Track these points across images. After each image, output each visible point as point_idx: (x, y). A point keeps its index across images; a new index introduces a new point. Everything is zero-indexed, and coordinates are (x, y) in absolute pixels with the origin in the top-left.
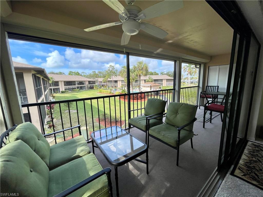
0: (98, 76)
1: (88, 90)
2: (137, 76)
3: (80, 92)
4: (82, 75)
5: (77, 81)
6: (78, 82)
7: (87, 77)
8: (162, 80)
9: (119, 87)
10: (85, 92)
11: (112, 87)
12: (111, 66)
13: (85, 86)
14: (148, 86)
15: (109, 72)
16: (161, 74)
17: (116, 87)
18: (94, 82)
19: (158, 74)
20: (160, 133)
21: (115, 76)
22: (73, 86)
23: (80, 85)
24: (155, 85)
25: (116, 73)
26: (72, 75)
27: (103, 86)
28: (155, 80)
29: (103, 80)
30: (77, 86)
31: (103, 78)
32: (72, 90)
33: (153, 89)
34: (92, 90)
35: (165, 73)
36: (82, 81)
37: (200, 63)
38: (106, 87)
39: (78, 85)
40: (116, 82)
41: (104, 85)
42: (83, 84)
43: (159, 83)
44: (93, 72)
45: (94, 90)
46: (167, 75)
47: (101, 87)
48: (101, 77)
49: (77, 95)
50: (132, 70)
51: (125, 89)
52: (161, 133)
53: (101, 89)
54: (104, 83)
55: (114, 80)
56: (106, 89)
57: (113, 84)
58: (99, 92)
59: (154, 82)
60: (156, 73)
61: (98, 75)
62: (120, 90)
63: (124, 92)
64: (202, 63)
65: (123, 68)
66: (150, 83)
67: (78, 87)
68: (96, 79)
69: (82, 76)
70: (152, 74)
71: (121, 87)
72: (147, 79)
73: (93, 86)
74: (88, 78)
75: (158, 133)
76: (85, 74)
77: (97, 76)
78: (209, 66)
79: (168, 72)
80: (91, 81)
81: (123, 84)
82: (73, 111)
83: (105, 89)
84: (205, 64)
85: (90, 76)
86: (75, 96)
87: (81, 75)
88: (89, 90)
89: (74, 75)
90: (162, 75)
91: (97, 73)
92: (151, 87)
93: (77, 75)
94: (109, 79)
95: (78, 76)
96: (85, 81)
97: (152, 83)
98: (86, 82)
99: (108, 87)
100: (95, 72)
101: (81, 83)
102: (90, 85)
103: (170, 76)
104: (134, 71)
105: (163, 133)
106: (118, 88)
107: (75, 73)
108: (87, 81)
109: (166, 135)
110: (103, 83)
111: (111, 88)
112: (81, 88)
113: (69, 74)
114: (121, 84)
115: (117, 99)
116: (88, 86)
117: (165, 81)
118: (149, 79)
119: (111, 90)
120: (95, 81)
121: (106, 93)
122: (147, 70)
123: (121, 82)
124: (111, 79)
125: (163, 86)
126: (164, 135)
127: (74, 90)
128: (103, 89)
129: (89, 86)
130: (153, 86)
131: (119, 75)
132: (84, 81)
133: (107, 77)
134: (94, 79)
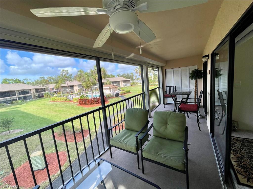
0: (49, 82)
1: (36, 100)
2: (96, 80)
3: (23, 104)
4: (25, 82)
5: (17, 90)
6: (20, 92)
7: (32, 84)
8: (119, 82)
9: (76, 92)
10: (31, 102)
11: (68, 93)
12: (64, 71)
13: (31, 95)
14: (108, 89)
15: (62, 77)
16: (117, 76)
17: (72, 92)
18: (44, 90)
19: (114, 77)
20: (158, 155)
21: (70, 80)
22: (12, 98)
23: (22, 94)
24: (113, 87)
25: (70, 78)
26: (9, 83)
27: (56, 93)
28: (113, 82)
29: (55, 87)
30: (17, 96)
31: (55, 84)
32: (10, 102)
33: (113, 90)
34: (41, 99)
35: (121, 75)
36: (25, 90)
37: (158, 66)
38: (60, 94)
39: (20, 95)
40: (72, 87)
41: (58, 92)
42: (28, 93)
43: (117, 85)
44: (40, 78)
45: (44, 99)
46: (123, 77)
47: (54, 95)
48: (52, 84)
49: (19, 107)
50: (90, 74)
51: (83, 94)
52: (160, 154)
53: (53, 97)
54: (57, 89)
55: (69, 85)
56: (61, 96)
57: (68, 90)
58: (51, 100)
59: (112, 85)
60: (112, 75)
61: (48, 80)
62: (78, 95)
63: (83, 97)
64: (159, 66)
65: (79, 72)
66: (109, 85)
67: (20, 98)
68: (46, 85)
69: (25, 84)
70: (109, 77)
71: (78, 92)
72: (105, 82)
73: (43, 94)
74: (34, 85)
75: (156, 155)
76: (29, 81)
77: (47, 82)
78: (166, 69)
79: (123, 74)
80: (39, 89)
81: (80, 89)
82: (15, 131)
83: (59, 97)
84: (162, 67)
85: (37, 83)
86: (17, 110)
87: (23, 83)
88: (38, 100)
89: (12, 83)
90: (119, 77)
91: (46, 79)
92: (110, 89)
93: (17, 83)
94: (63, 85)
95: (19, 84)
96: (30, 90)
97: (110, 85)
98: (32, 91)
99: (63, 94)
100: (43, 78)
101: (24, 92)
102: (38, 93)
103: (125, 78)
104: (92, 75)
105: (162, 154)
106: (75, 94)
107: (13, 80)
108: (33, 89)
109: (167, 156)
110: (55, 89)
111: (66, 94)
112: (25, 98)
113: (4, 82)
114: (77, 88)
115: (76, 105)
116: (35, 95)
117: (122, 82)
118: (107, 81)
119: (67, 96)
120: (44, 88)
121: (61, 100)
122: (105, 74)
123: (77, 87)
124: (66, 85)
125: (121, 87)
126: (165, 157)
127: (14, 102)
128: (56, 96)
129: (37, 95)
130: (112, 88)
131: (76, 80)
132: (28, 90)
133: (60, 83)
134: (43, 85)
